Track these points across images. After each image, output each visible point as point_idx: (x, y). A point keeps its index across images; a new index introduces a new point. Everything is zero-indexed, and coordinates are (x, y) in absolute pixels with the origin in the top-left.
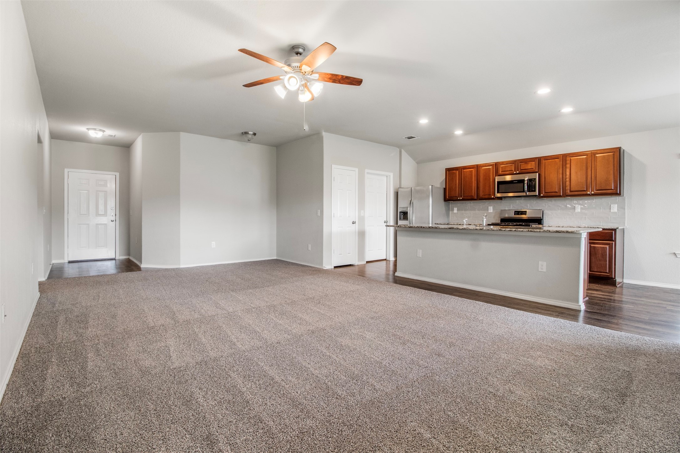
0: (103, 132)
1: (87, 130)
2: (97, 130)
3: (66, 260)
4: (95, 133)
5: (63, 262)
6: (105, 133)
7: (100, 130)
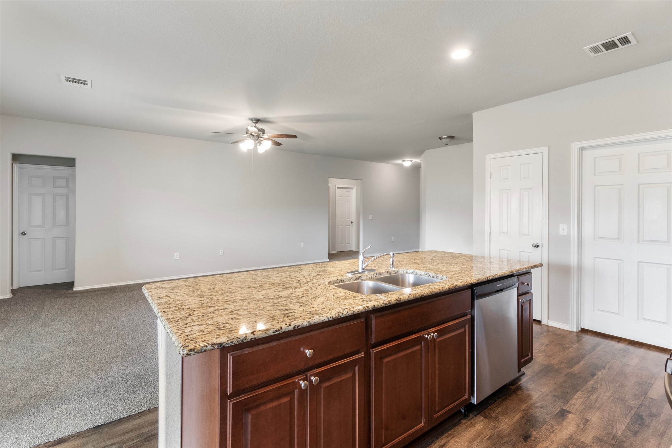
2: (406, 161)
4: (405, 163)
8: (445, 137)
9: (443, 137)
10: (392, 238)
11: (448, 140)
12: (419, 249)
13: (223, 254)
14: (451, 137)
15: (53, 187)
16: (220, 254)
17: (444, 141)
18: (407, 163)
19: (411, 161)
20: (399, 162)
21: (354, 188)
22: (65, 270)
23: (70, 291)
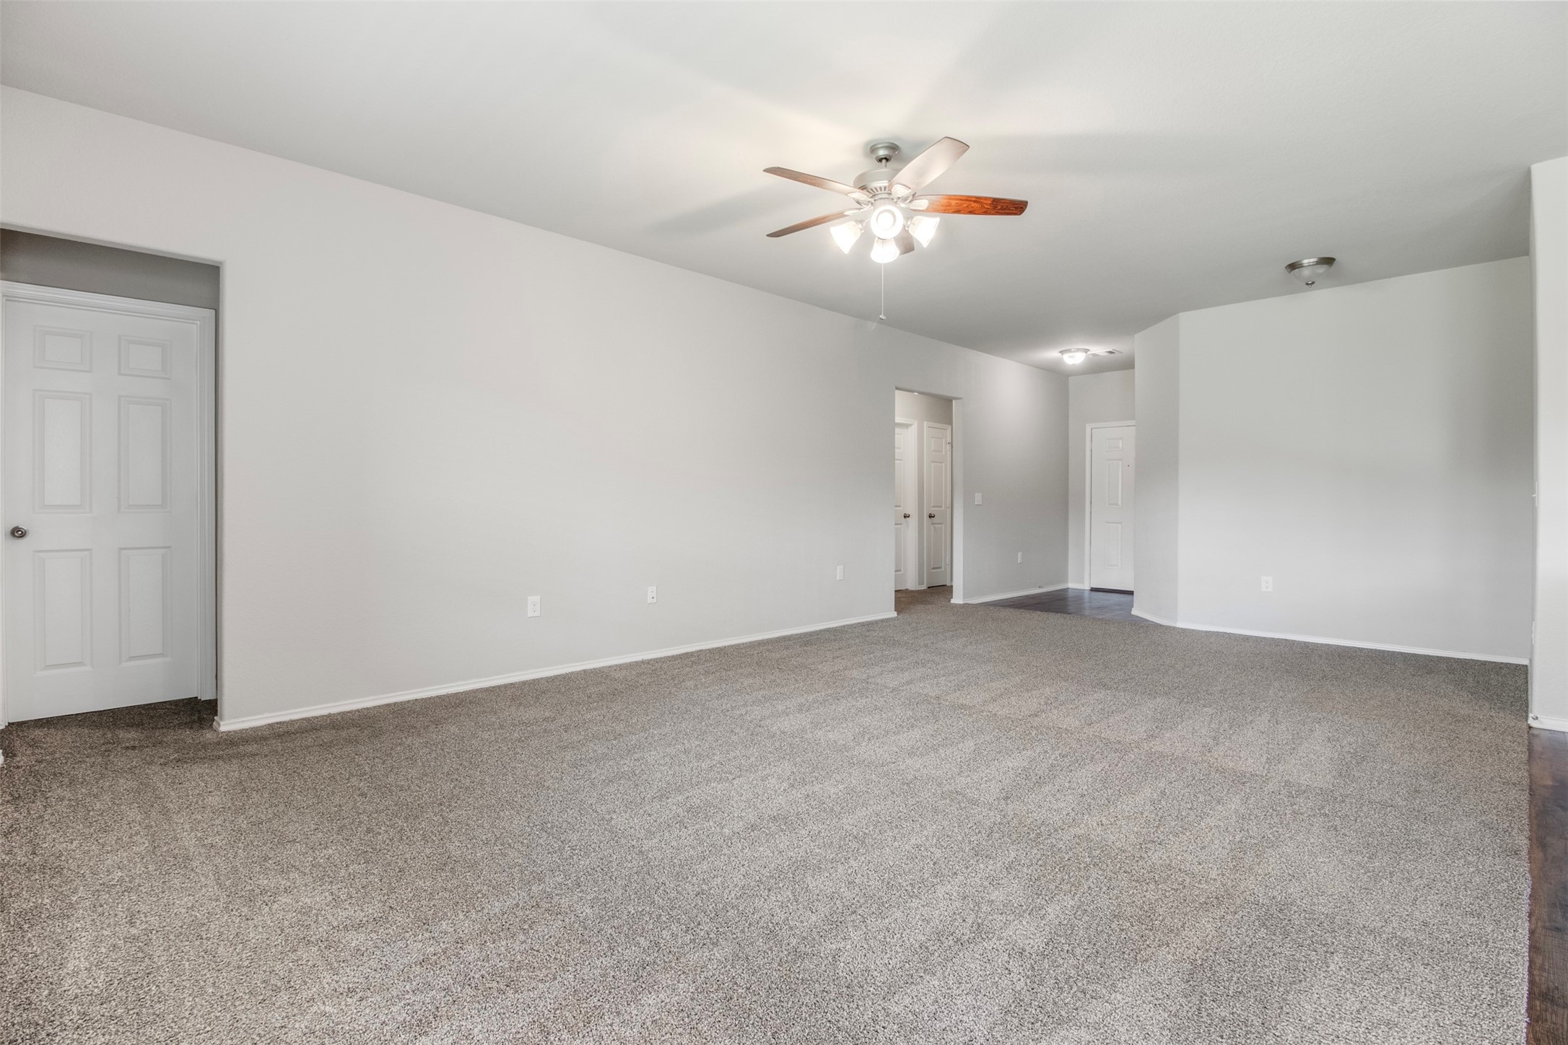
0: (1086, 352)
1: (1060, 354)
2: (1074, 352)
3: (1086, 586)
4: (1070, 357)
5: (1083, 588)
6: (1089, 353)
7: (1078, 350)
8: (1312, 260)
9: (1306, 262)
10: (1020, 555)
11: (1322, 269)
12: (1067, 583)
13: (655, 600)
14: (1328, 261)
15: (120, 374)
16: (649, 600)
17: (1306, 272)
18: (1074, 358)
19: (1086, 351)
20: (1050, 354)
21: (911, 425)
22: (159, 660)
23: (209, 735)
